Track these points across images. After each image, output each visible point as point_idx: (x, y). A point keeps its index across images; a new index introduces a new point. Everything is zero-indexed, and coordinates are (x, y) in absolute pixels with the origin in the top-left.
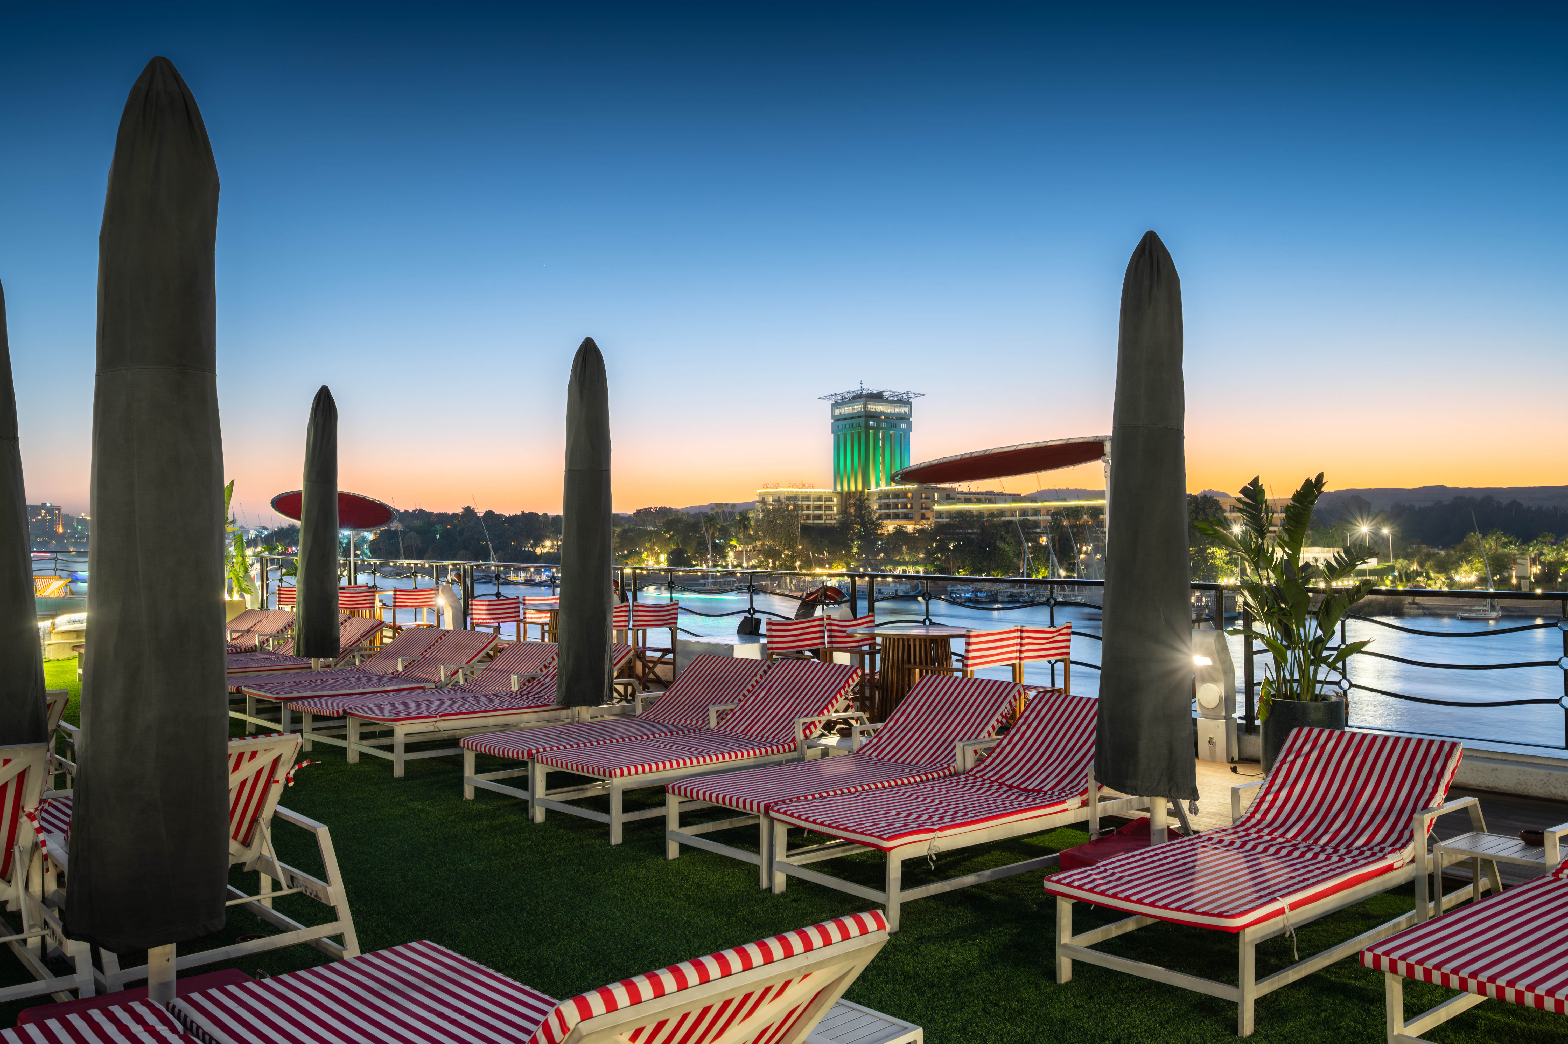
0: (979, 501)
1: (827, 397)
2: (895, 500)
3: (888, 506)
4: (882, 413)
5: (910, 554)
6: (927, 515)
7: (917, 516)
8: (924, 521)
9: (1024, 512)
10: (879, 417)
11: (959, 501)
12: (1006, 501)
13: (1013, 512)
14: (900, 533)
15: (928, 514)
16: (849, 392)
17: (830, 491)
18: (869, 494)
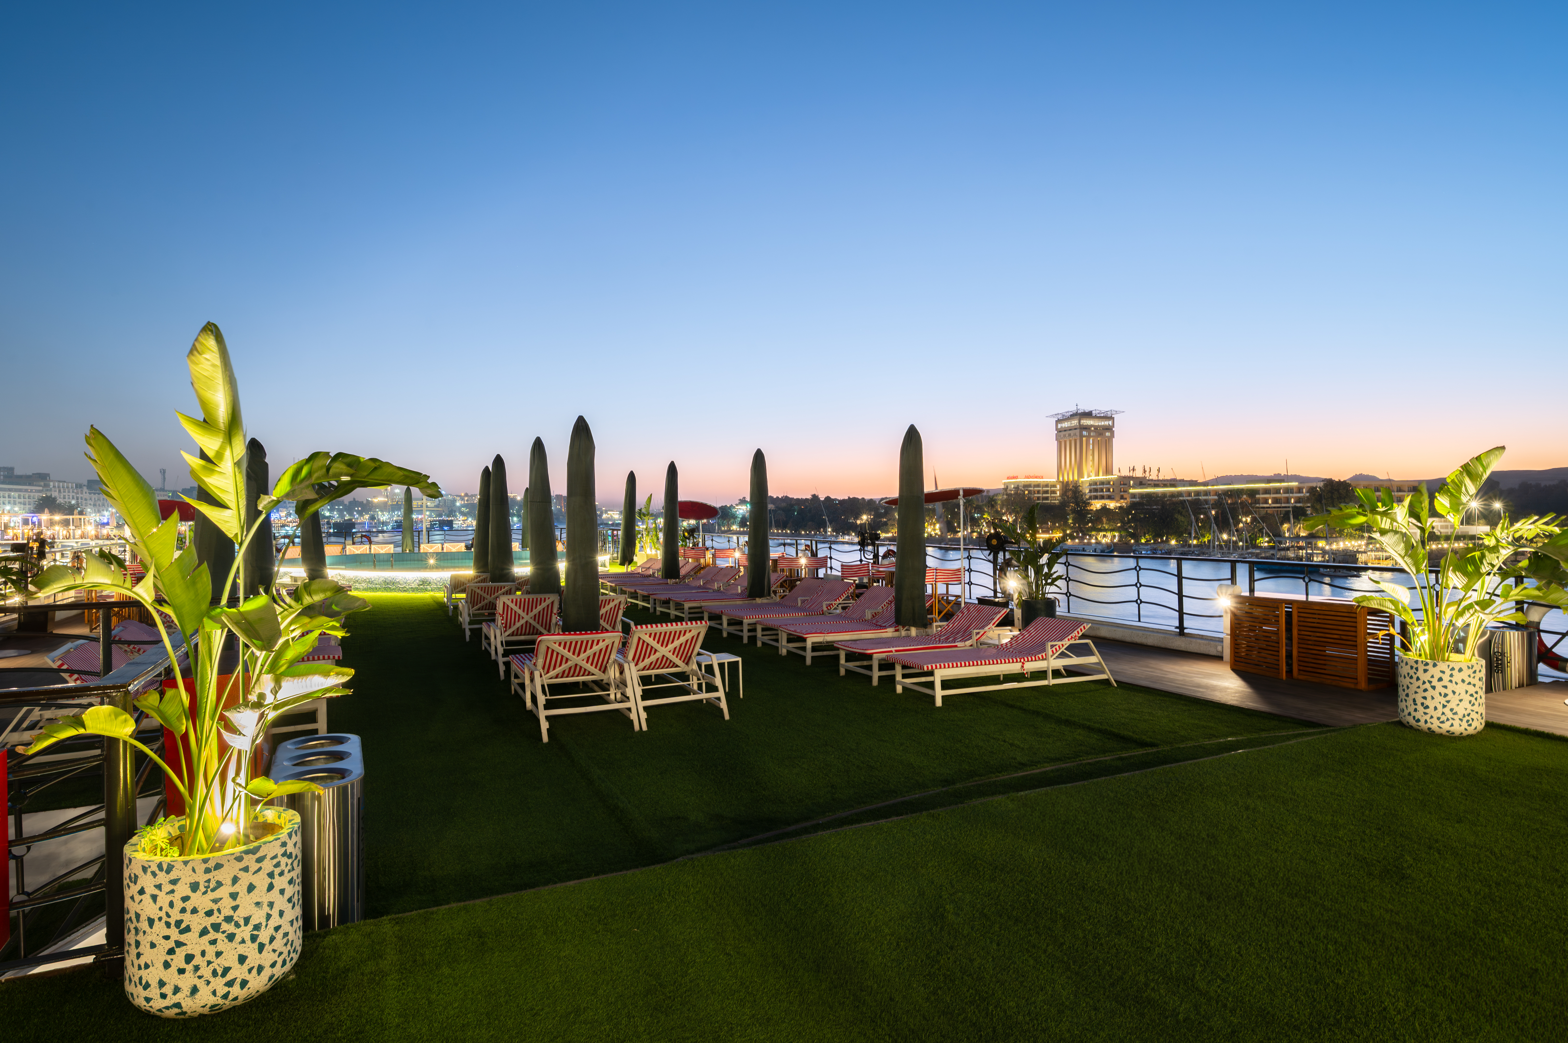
0: (1165, 486)
1: (1052, 416)
2: (1102, 486)
3: (1096, 490)
4: (1092, 426)
5: (1108, 524)
6: (1125, 497)
7: (1118, 498)
8: (1122, 501)
9: (1198, 493)
10: (1090, 429)
11: (1149, 486)
12: (1184, 486)
13: (1189, 493)
14: (1104, 509)
15: (1126, 495)
16: (1068, 412)
17: (1054, 480)
18: (1082, 482)
